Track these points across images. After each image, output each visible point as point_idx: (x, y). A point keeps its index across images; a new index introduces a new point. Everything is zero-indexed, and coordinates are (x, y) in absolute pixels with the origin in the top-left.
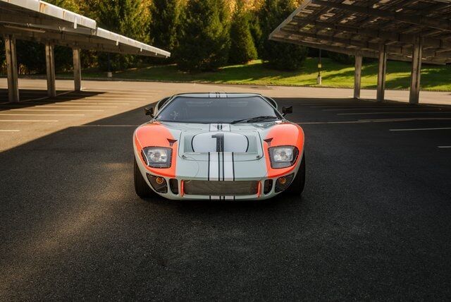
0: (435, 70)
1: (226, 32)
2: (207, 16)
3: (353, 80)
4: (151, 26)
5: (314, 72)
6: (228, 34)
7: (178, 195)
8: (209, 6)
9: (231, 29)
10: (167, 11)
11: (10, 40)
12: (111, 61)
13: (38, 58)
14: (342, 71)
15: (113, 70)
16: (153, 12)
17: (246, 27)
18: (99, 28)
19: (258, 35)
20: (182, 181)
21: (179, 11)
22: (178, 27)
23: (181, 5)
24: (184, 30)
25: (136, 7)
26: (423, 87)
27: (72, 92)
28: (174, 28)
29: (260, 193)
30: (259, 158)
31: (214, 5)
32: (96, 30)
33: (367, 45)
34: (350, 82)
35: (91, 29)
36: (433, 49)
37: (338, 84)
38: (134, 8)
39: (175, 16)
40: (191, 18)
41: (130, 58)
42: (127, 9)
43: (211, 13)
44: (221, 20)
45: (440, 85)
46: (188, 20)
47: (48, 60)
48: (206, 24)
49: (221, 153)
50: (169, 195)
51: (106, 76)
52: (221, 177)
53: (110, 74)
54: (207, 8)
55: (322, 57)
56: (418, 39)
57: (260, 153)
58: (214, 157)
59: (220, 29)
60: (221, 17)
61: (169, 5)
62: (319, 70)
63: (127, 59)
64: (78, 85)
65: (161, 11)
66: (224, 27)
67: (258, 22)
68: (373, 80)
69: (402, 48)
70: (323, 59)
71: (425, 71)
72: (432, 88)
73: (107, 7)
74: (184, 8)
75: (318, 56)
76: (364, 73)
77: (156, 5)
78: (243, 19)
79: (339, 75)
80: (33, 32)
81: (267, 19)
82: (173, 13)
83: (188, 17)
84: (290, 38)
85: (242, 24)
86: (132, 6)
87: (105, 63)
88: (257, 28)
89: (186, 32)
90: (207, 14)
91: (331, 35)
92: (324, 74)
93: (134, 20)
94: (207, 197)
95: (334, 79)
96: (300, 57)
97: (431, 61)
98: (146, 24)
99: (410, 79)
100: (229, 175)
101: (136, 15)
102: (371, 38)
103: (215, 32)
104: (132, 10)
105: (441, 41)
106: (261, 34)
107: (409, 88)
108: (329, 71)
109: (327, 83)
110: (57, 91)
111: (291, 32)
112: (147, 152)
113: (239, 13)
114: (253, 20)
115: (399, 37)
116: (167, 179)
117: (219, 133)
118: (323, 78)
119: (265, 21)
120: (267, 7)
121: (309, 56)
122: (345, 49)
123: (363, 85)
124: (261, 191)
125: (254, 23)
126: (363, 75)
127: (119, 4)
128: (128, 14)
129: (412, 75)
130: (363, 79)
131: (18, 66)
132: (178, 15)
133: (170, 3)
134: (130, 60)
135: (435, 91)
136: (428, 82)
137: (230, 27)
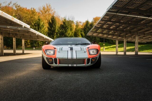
0: (143, 45)
1: (73, 34)
2: (67, 29)
3: (116, 49)
4: (48, 33)
5: (102, 47)
6: (74, 35)
7: (57, 65)
8: (67, 26)
9: (74, 34)
10: (53, 28)
11: (2, 35)
12: (34, 44)
13: (11, 43)
14: (112, 46)
15: (35, 47)
16: (48, 28)
17: (79, 33)
18: (31, 29)
19: (83, 35)
20: (58, 59)
21: (57, 28)
22: (57, 33)
23: (58, 26)
24: (59, 34)
25: (43, 27)
26: (139, 51)
27: (22, 53)
28: (56, 33)
29: (86, 64)
30: (85, 52)
31: (68, 26)
32: (30, 29)
33: (120, 36)
34: (114, 50)
35: (28, 29)
36: (142, 37)
37: (110, 50)
38: (42, 27)
39: (56, 29)
40: (61, 30)
41: (41, 43)
42: (40, 27)
43: (68, 28)
44: (71, 31)
45: (145, 50)
46: (60, 31)
47: (14, 42)
48: (66, 32)
49: (72, 51)
50: (54, 65)
51: (33, 49)
52: (72, 57)
53: (34, 48)
54: (66, 27)
55: (105, 42)
56: (137, 33)
57: (85, 51)
58: (70, 52)
59: (71, 33)
60: (71, 30)
61: (54, 26)
62: (104, 46)
63: (40, 43)
64: (23, 51)
65: (51, 28)
66: (72, 33)
67: (83, 31)
68: (122, 49)
69: (131, 37)
70: (105, 43)
71: (139, 46)
72: (142, 51)
73: (34, 27)
74: (59, 27)
75: (103, 42)
76: (119, 47)
77: (50, 26)
78: (78, 30)
79: (110, 48)
80: (9, 30)
81: (86, 30)
82: (55, 28)
83: (60, 30)
84: (94, 35)
85: (78, 32)
86: (42, 26)
87: (33, 45)
88: (83, 33)
89: (60, 34)
90: (66, 29)
91: (107, 33)
92: (105, 47)
93: (43, 31)
94: (67, 65)
95: (109, 49)
96: (97, 42)
97: (141, 41)
98: (46, 32)
99: (134, 48)
100: (75, 57)
101: (43, 29)
102: (121, 33)
103: (69, 34)
104: (42, 28)
105: (144, 33)
106: (84, 35)
107: (135, 51)
108: (107, 46)
109: (107, 50)
110: (16, 53)
111: (94, 32)
112: (46, 51)
113: (77, 28)
114: (81, 31)
115: (130, 32)
116: (53, 58)
117: (71, 47)
118: (105, 49)
119: (86, 31)
120: (86, 27)
121: (100, 42)
122: (112, 38)
123: (119, 51)
124: (86, 63)
125: (82, 31)
126: (118, 48)
127: (38, 26)
128: (40, 29)
129: (135, 47)
130: (119, 49)
131: (4, 46)
132: (57, 29)
133: (54, 25)
134: (41, 44)
135: (143, 52)
136: (141, 49)
137: (74, 33)
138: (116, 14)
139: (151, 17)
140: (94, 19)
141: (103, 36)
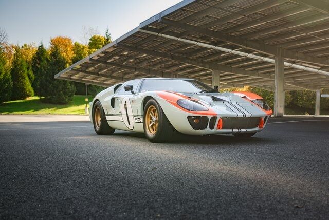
6: (10, 76)
7: (214, 130)
9: (12, 73)
17: (24, 71)
19: (32, 78)
50: (207, 130)
52: (244, 114)
58: (227, 104)
62: (86, 103)
66: (6, 71)
67: (31, 68)
78: (22, 65)
84: (73, 77)
85: (21, 69)
88: (31, 73)
94: (231, 130)
113: (17, 61)
116: (210, 118)
138: (156, 34)
139: (220, 47)
140: (52, 41)
141: (94, 81)
